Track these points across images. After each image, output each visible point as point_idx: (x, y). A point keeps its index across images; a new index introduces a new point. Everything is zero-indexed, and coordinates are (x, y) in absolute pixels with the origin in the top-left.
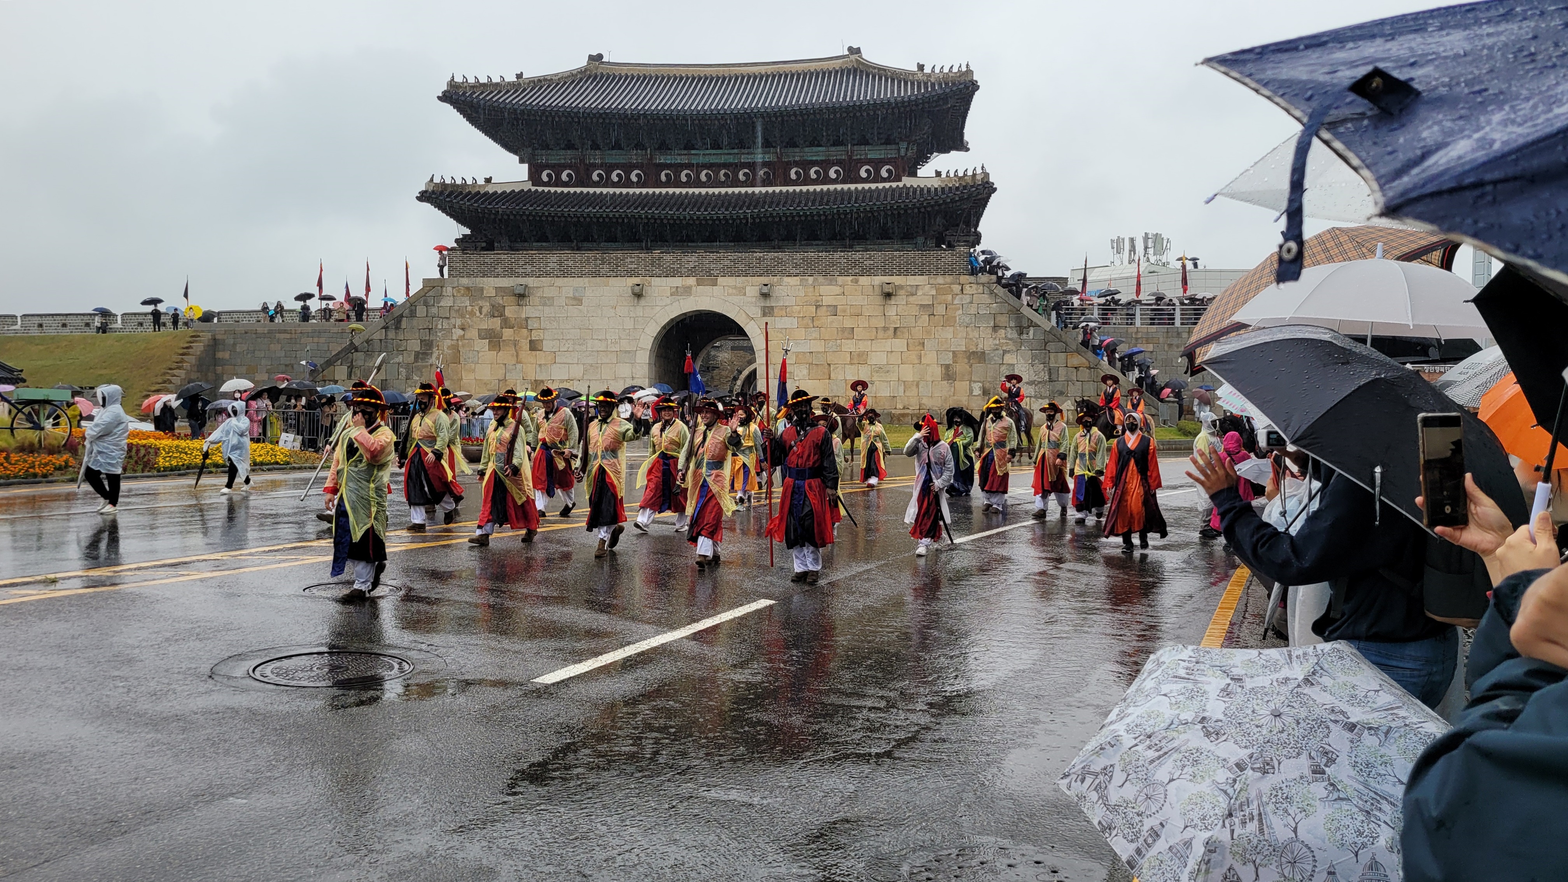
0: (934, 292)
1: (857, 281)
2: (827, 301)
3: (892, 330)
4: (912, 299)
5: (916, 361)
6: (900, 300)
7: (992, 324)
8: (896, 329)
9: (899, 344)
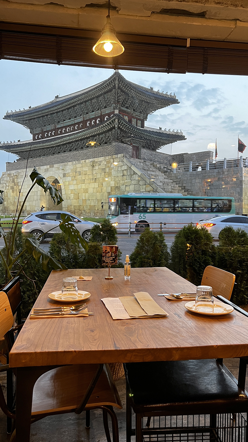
0: (105, 163)
1: (85, 161)
2: (78, 170)
3: (94, 179)
4: (99, 167)
5: (101, 191)
6: (97, 168)
7: (122, 175)
8: (95, 179)
9: (96, 185)
